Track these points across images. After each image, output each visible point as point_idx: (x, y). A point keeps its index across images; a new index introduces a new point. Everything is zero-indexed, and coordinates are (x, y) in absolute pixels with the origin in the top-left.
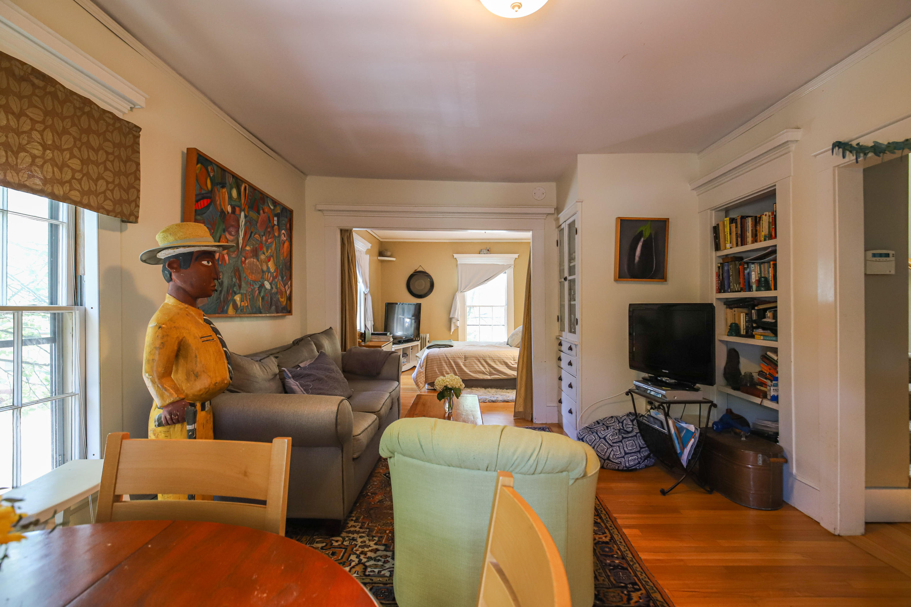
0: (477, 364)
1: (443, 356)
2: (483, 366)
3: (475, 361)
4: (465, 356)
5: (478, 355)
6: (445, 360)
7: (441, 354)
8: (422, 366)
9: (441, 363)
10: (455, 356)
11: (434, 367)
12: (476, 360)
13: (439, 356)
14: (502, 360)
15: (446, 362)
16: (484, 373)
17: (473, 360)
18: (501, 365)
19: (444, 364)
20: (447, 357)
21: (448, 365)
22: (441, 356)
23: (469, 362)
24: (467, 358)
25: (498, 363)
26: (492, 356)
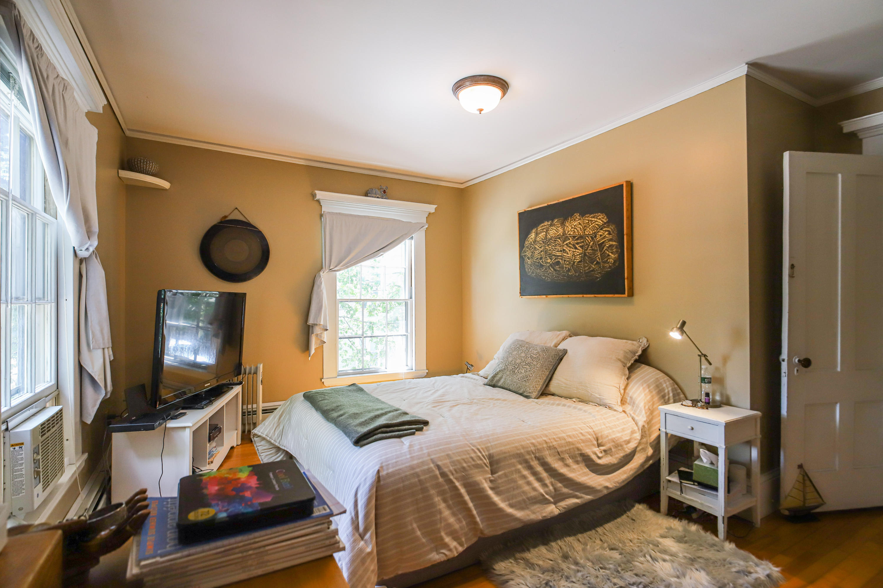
0: (524, 477)
1: (430, 471)
2: (540, 480)
3: (520, 467)
4: (490, 457)
5: (523, 448)
6: (438, 485)
7: (423, 463)
8: (366, 530)
9: (428, 498)
10: (465, 465)
11: (409, 519)
12: (521, 463)
13: (417, 475)
14: (578, 449)
15: (442, 493)
16: (544, 501)
17: (514, 465)
18: (575, 466)
19: (437, 499)
20: (443, 475)
21: (451, 502)
22: (425, 472)
23: (505, 475)
24: (498, 462)
25: (570, 461)
26: (555, 443)
